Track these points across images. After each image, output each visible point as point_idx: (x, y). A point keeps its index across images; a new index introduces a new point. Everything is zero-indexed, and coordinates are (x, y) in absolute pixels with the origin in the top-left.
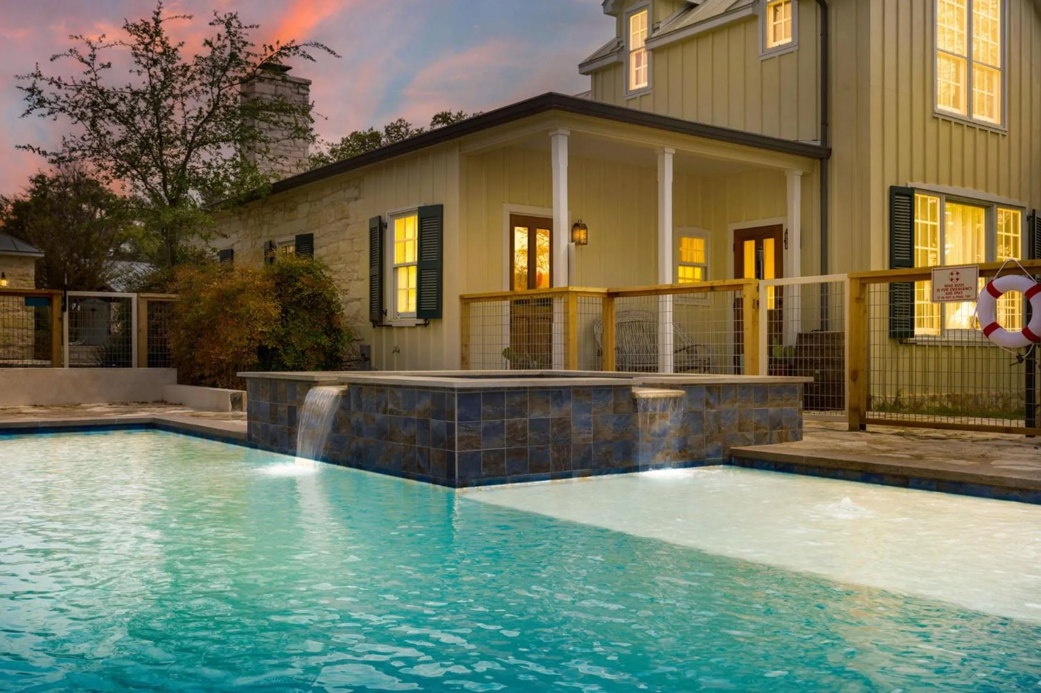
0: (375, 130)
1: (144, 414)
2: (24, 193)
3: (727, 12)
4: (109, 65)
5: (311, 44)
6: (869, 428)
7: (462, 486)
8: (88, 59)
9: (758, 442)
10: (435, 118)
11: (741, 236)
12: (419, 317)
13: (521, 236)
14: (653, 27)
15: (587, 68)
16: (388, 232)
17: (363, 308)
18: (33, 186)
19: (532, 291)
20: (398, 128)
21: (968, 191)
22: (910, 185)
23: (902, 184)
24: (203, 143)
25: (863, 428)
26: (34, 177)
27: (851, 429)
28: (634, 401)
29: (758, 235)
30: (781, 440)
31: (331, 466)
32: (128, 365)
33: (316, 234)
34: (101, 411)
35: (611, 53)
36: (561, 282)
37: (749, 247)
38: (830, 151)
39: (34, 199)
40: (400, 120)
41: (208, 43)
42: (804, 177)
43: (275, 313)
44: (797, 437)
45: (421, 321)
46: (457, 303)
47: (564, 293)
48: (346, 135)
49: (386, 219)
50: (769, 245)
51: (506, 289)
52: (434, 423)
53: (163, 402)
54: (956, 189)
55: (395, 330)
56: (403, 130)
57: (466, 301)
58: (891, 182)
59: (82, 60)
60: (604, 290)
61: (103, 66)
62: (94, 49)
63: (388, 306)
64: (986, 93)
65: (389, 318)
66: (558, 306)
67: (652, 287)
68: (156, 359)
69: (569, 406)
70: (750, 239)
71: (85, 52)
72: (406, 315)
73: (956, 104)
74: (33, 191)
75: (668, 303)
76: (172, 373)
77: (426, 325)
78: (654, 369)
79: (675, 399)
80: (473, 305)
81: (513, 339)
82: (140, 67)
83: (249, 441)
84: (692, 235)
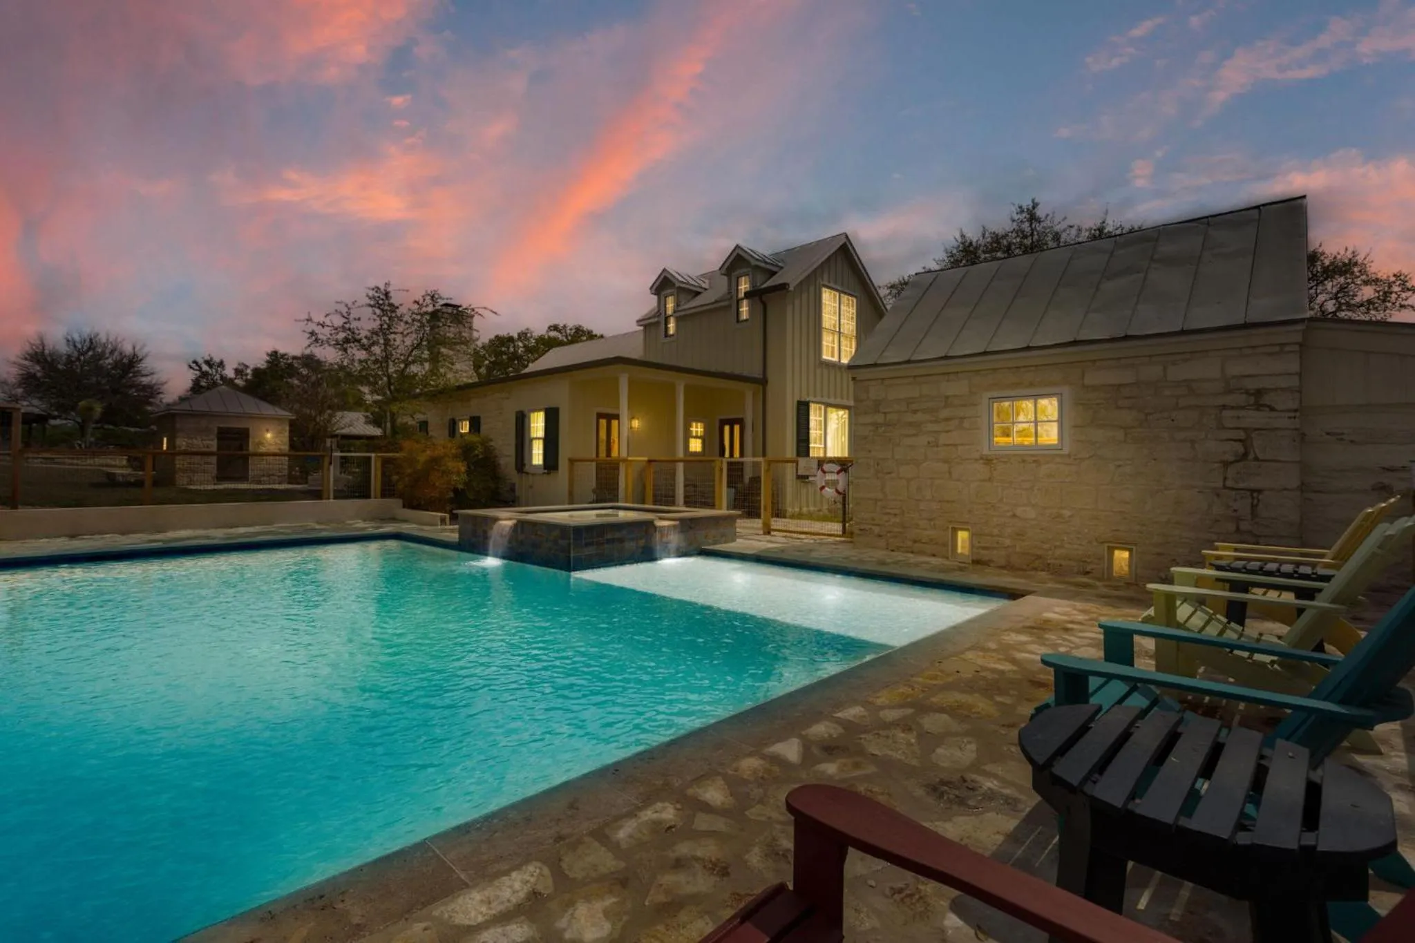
0: (511, 334)
1: (389, 528)
2: (263, 363)
3: (716, 302)
4: (359, 319)
5: (482, 308)
6: (772, 533)
7: (574, 571)
8: (346, 315)
9: (715, 543)
10: (549, 328)
11: (723, 423)
12: (545, 468)
13: (603, 422)
14: (678, 304)
15: (641, 323)
16: (527, 420)
17: (512, 460)
18: (268, 358)
19: (608, 459)
20: (526, 334)
21: (838, 401)
22: (808, 399)
23: (803, 399)
24: (414, 362)
25: (769, 533)
26: (269, 352)
27: (765, 534)
28: (655, 527)
29: (731, 422)
30: (726, 542)
31: (511, 562)
32: (368, 496)
33: (482, 417)
34: (361, 526)
35: (654, 317)
36: (624, 454)
37: (727, 428)
38: (767, 382)
39: (268, 368)
40: (528, 329)
41: (416, 302)
42: (754, 395)
43: (463, 469)
44: (734, 540)
45: (546, 471)
46: (567, 461)
47: (625, 460)
48: (492, 337)
49: (526, 412)
50: (737, 428)
51: (594, 456)
52: (561, 542)
53: (393, 519)
54: (832, 401)
55: (530, 476)
56: (529, 335)
57: (572, 461)
58: (797, 398)
59: (343, 317)
60: (646, 459)
61: (355, 319)
62: (349, 309)
63: (526, 462)
64: (848, 349)
65: (527, 468)
66: (622, 467)
67: (673, 458)
68: (387, 492)
69: (624, 532)
70: (727, 424)
71: (344, 310)
72: (537, 467)
73: (833, 356)
74: (268, 362)
75: (680, 467)
76: (400, 501)
77: (548, 473)
78: (673, 503)
79: (674, 526)
80: (576, 463)
81: (597, 484)
82: (375, 317)
83: (459, 547)
84: (697, 421)
